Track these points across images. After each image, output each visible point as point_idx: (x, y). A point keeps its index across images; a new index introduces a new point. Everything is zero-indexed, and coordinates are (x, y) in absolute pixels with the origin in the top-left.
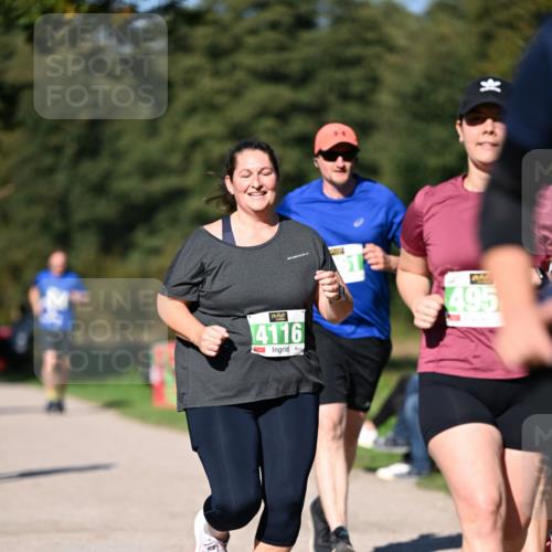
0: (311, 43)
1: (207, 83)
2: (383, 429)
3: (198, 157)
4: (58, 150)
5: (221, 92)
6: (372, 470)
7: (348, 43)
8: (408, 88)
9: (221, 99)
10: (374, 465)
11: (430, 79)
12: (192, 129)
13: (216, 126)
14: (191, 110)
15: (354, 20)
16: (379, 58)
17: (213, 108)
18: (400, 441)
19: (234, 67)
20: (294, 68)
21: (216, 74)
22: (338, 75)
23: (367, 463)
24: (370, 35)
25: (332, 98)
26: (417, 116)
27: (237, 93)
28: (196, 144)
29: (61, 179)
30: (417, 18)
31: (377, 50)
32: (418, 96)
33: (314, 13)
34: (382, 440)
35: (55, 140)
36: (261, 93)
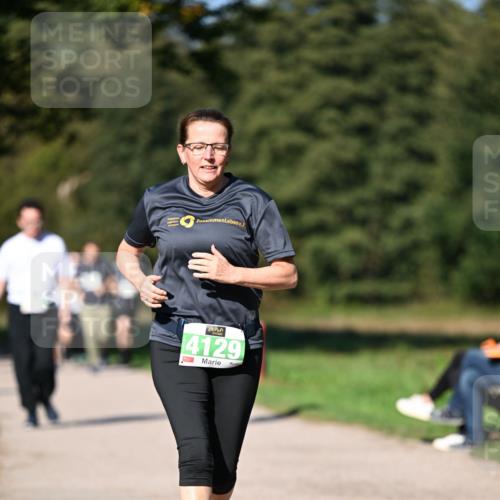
0: (371, 38)
1: (273, 76)
2: (440, 402)
3: (264, 147)
4: (132, 139)
5: (285, 84)
6: (429, 440)
7: (406, 39)
8: (463, 81)
9: (286, 92)
10: (431, 436)
11: (484, 72)
12: (259, 119)
13: (281, 117)
14: (258, 102)
15: (411, 17)
16: (435, 52)
17: (279, 100)
18: (455, 413)
19: (299, 61)
20: (356, 62)
21: (282, 68)
22: (397, 69)
23: (424, 434)
24: (427, 31)
25: (391, 90)
26: (470, 107)
27: (300, 86)
28: (262, 133)
29: (135, 167)
30: (472, 15)
31: (435, 44)
32: (473, 88)
33: (375, 10)
34: (438, 412)
35: (129, 129)
36: (325, 85)
